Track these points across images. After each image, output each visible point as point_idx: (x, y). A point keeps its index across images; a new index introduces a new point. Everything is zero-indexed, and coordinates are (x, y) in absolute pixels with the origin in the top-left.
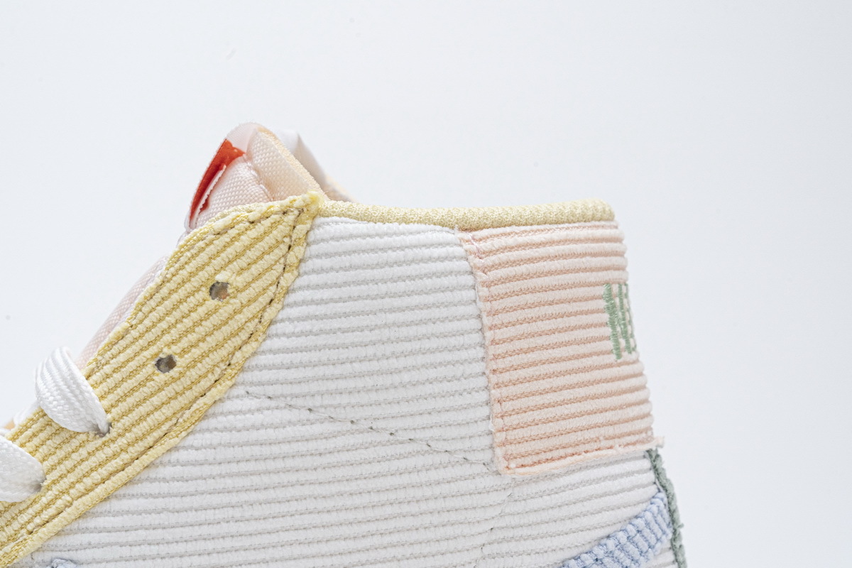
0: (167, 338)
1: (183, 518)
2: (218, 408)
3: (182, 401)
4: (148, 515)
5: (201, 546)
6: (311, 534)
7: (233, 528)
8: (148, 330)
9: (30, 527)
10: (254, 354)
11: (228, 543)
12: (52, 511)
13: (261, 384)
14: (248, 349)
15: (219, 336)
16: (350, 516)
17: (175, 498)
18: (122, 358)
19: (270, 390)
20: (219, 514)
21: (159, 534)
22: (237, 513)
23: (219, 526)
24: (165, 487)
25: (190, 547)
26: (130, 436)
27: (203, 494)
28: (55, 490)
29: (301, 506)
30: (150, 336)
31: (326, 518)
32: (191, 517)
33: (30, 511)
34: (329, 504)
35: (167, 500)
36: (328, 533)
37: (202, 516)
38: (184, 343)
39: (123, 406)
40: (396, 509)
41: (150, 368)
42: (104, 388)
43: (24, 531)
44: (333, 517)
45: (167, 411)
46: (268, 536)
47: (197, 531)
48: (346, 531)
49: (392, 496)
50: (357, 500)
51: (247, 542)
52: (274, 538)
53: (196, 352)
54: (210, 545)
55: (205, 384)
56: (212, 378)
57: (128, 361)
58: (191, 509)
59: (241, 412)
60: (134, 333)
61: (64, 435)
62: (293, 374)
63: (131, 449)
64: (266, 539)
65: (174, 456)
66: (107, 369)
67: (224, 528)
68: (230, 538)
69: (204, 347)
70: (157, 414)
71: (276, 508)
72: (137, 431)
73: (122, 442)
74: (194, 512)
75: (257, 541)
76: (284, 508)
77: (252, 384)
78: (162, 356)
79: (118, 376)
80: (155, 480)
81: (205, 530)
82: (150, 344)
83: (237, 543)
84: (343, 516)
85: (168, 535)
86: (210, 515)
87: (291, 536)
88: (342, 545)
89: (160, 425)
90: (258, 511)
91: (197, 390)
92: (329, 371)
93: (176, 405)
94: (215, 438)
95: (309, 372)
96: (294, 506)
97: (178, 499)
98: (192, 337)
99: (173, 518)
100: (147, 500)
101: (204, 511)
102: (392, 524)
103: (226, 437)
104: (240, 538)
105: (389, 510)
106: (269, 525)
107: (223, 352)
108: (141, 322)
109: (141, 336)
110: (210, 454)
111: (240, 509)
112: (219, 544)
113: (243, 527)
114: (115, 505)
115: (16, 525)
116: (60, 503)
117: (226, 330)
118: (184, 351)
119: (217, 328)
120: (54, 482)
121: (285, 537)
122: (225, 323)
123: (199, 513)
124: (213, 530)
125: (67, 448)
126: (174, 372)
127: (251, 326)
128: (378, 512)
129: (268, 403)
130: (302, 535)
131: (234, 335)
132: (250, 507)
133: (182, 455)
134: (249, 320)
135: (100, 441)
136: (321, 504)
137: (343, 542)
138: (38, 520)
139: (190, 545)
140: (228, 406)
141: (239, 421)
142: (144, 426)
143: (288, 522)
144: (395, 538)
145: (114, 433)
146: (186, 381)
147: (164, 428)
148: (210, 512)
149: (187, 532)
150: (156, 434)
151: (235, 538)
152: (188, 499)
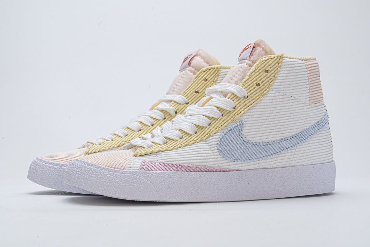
0: (258, 80)
1: (263, 113)
2: (268, 93)
3: (262, 92)
4: (257, 112)
8: (254, 79)
9: (235, 115)
10: (274, 83)
12: (239, 112)
13: (275, 88)
14: (273, 82)
15: (268, 80)
16: (288, 113)
18: (249, 84)
19: (277, 90)
21: (259, 116)
22: (271, 112)
23: (268, 114)
24: (260, 107)
26: (253, 98)
27: (266, 108)
28: (239, 108)
30: (254, 80)
31: (285, 113)
33: (234, 112)
34: (285, 110)
35: (260, 110)
36: (285, 116)
38: (261, 81)
39: (250, 93)
41: (255, 86)
42: (246, 89)
43: (234, 116)
45: (259, 93)
48: (287, 115)
49: (294, 109)
50: (289, 110)
51: (273, 117)
53: (264, 83)
55: (266, 88)
56: (267, 87)
57: (250, 84)
59: (272, 93)
60: (250, 79)
61: (238, 98)
62: (281, 87)
63: (253, 100)
64: (275, 117)
65: (261, 102)
66: (246, 86)
69: (265, 81)
70: (258, 94)
71: (277, 111)
72: (254, 97)
73: (251, 99)
77: (273, 88)
78: (257, 83)
79: (248, 87)
80: (258, 106)
82: (254, 81)
86: (267, 112)
89: (258, 96)
90: (275, 112)
91: (264, 89)
92: (287, 86)
93: (261, 92)
94: (268, 98)
95: (283, 86)
96: (280, 111)
97: (262, 109)
98: (263, 80)
99: (261, 113)
100: (256, 110)
103: (270, 98)
105: (294, 112)
106: (276, 114)
107: (269, 82)
108: (251, 77)
109: (252, 80)
110: (267, 101)
112: (268, 118)
113: (272, 115)
114: (251, 111)
115: (232, 115)
116: (241, 110)
117: (269, 78)
118: (262, 83)
119: (267, 78)
120: (238, 107)
121: (279, 116)
122: (269, 77)
123: (265, 112)
125: (240, 101)
126: (260, 86)
127: (273, 78)
128: (292, 112)
129: (276, 92)
130: (281, 116)
131: (271, 79)
132: (273, 111)
133: (263, 101)
134: (273, 77)
135: (246, 99)
137: (287, 117)
138: (237, 114)
140: (270, 92)
141: (272, 95)
142: (255, 96)
143: (279, 114)
144: (294, 117)
145: (249, 98)
146: (262, 88)
147: (259, 96)
149: (263, 115)
150: (258, 97)
151: (271, 117)
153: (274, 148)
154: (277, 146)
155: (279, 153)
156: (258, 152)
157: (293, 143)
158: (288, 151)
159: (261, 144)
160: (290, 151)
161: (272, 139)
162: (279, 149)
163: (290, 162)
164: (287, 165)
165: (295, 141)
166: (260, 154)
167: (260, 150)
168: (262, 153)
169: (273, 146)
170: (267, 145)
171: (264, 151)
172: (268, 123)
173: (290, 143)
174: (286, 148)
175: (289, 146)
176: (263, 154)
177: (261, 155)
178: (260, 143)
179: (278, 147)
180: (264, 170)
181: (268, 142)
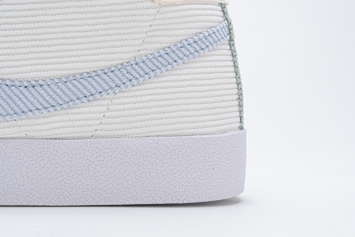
1: (22, 13)
4: (8, 12)
5: (29, 25)
6: (74, 22)
7: (42, 18)
11: (40, 25)
16: (91, 15)
17: (18, 5)
20: (36, 12)
21: (12, 20)
22: (44, 12)
23: (36, 17)
25: (25, 26)
27: (30, 4)
29: (71, 10)
31: (81, 16)
32: (25, 13)
34: (82, 10)
35: (15, 6)
36: (82, 22)
37: (29, 13)
40: (110, 14)
44: (84, 16)
46: (57, 22)
47: (27, 19)
48: (89, 21)
49: (108, 8)
50: (93, 9)
51: (48, 24)
52: (59, 23)
54: (32, 25)
58: (25, 10)
64: (55, 24)
67: (38, 18)
68: (41, 23)
71: (60, 11)
74: (26, 11)
75: (51, 24)
76: (63, 11)
81: (31, 19)
83: (44, 25)
84: (88, 15)
85: (15, 20)
86: (33, 12)
87: (66, 23)
88: (87, 28)
90: (52, 12)
96: (67, 10)
97: (19, 6)
99: (17, 14)
100: (7, 6)
101: (30, 11)
102: (108, 20)
104: (45, 23)
105: (107, 14)
106: (57, 18)
111: (45, 10)
112: (36, 25)
113: (46, 18)
121: (64, 23)
123: (28, 11)
124: (34, 19)
128: (102, 15)
130: (71, 23)
132: (49, 10)
136: (79, 10)
137: (88, 26)
139: (24, 25)
143: (65, 17)
144: (110, 26)
148: (33, 11)
149: (23, 19)
151: (43, 23)
152: (24, 6)
153: (51, 93)
154: (58, 91)
155: (65, 106)
156: (10, 102)
157: (104, 85)
158: (91, 104)
159: (18, 84)
160: (94, 103)
161: (46, 74)
162: (63, 96)
163: (96, 127)
164: (90, 134)
165: (108, 80)
166: (13, 105)
167: (15, 98)
168: (19, 103)
169: (49, 90)
170: (34, 86)
171: (25, 100)
172: (36, 37)
173: (95, 84)
174: (82, 96)
175: (94, 92)
176: (22, 106)
177: (16, 108)
178: (16, 82)
179: (61, 93)
180: (30, 141)
181: (37, 79)
